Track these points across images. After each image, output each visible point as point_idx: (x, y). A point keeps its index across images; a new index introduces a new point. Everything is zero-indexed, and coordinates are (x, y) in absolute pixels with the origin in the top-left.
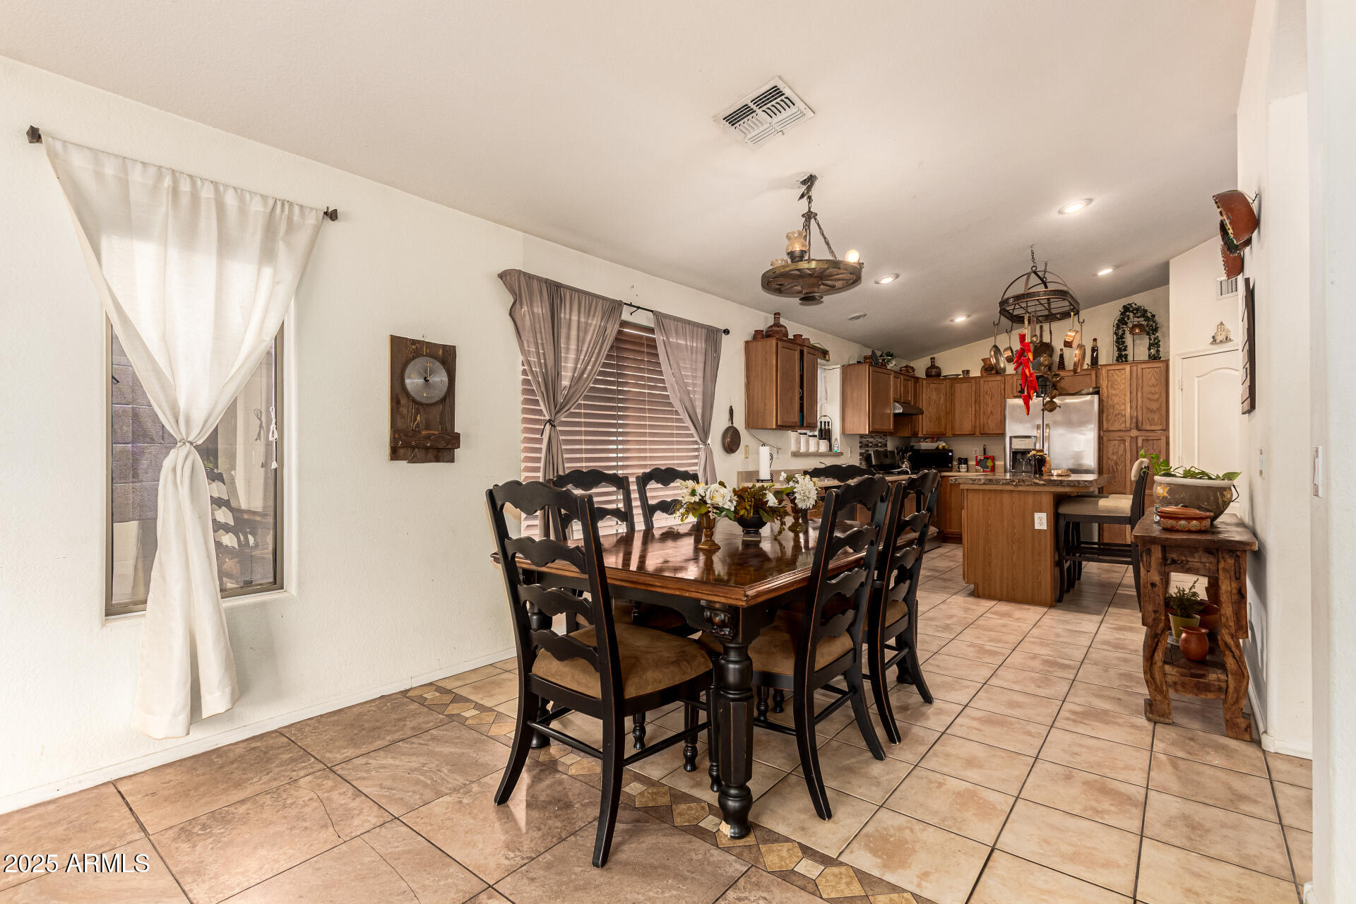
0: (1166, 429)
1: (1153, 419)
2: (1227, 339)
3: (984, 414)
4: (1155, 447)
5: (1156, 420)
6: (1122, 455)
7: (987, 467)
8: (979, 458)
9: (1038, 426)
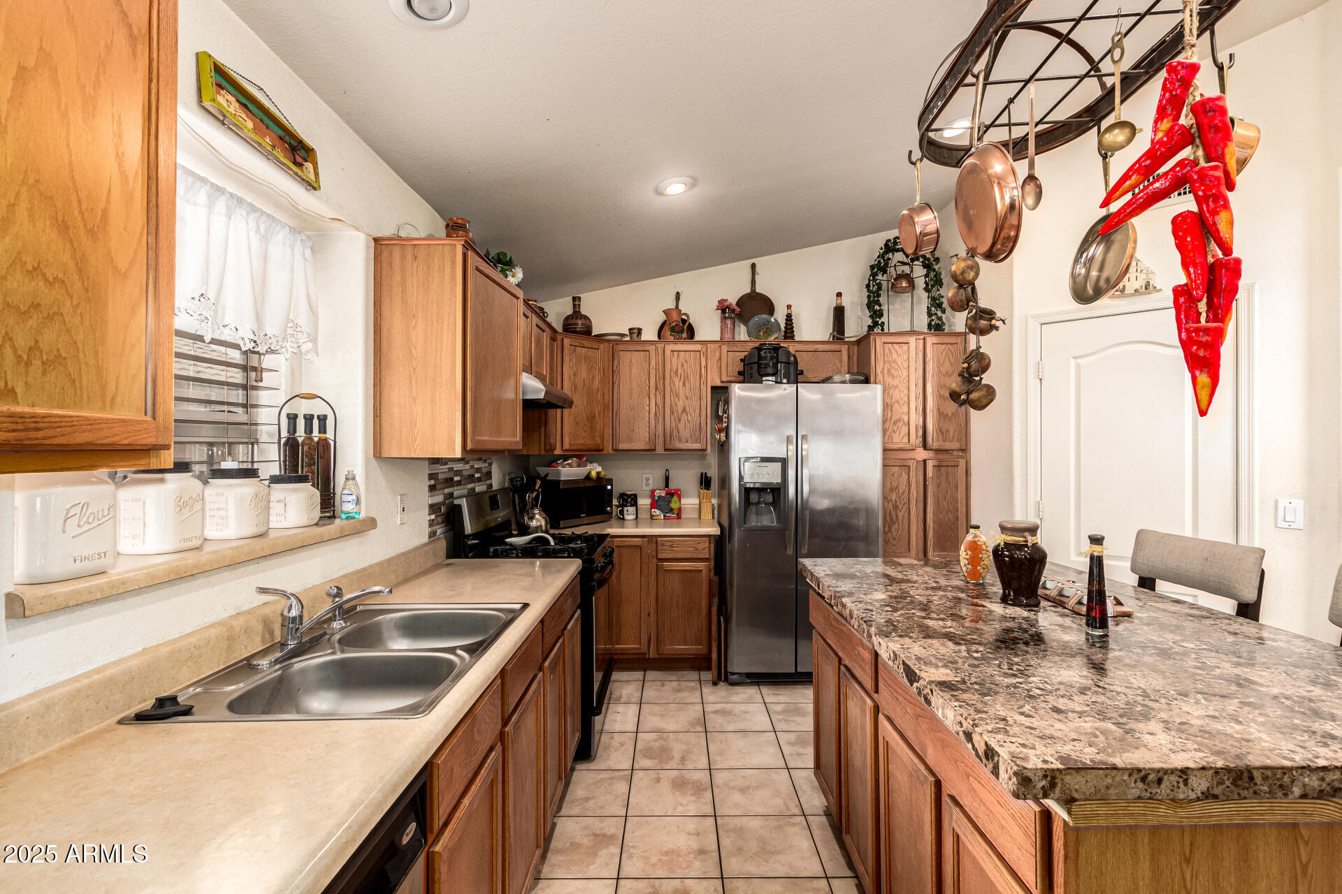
0: (965, 450)
1: (948, 431)
2: (1149, 287)
3: (672, 413)
4: (950, 478)
5: (951, 433)
6: (903, 493)
7: (672, 510)
8: (657, 493)
9: (788, 440)
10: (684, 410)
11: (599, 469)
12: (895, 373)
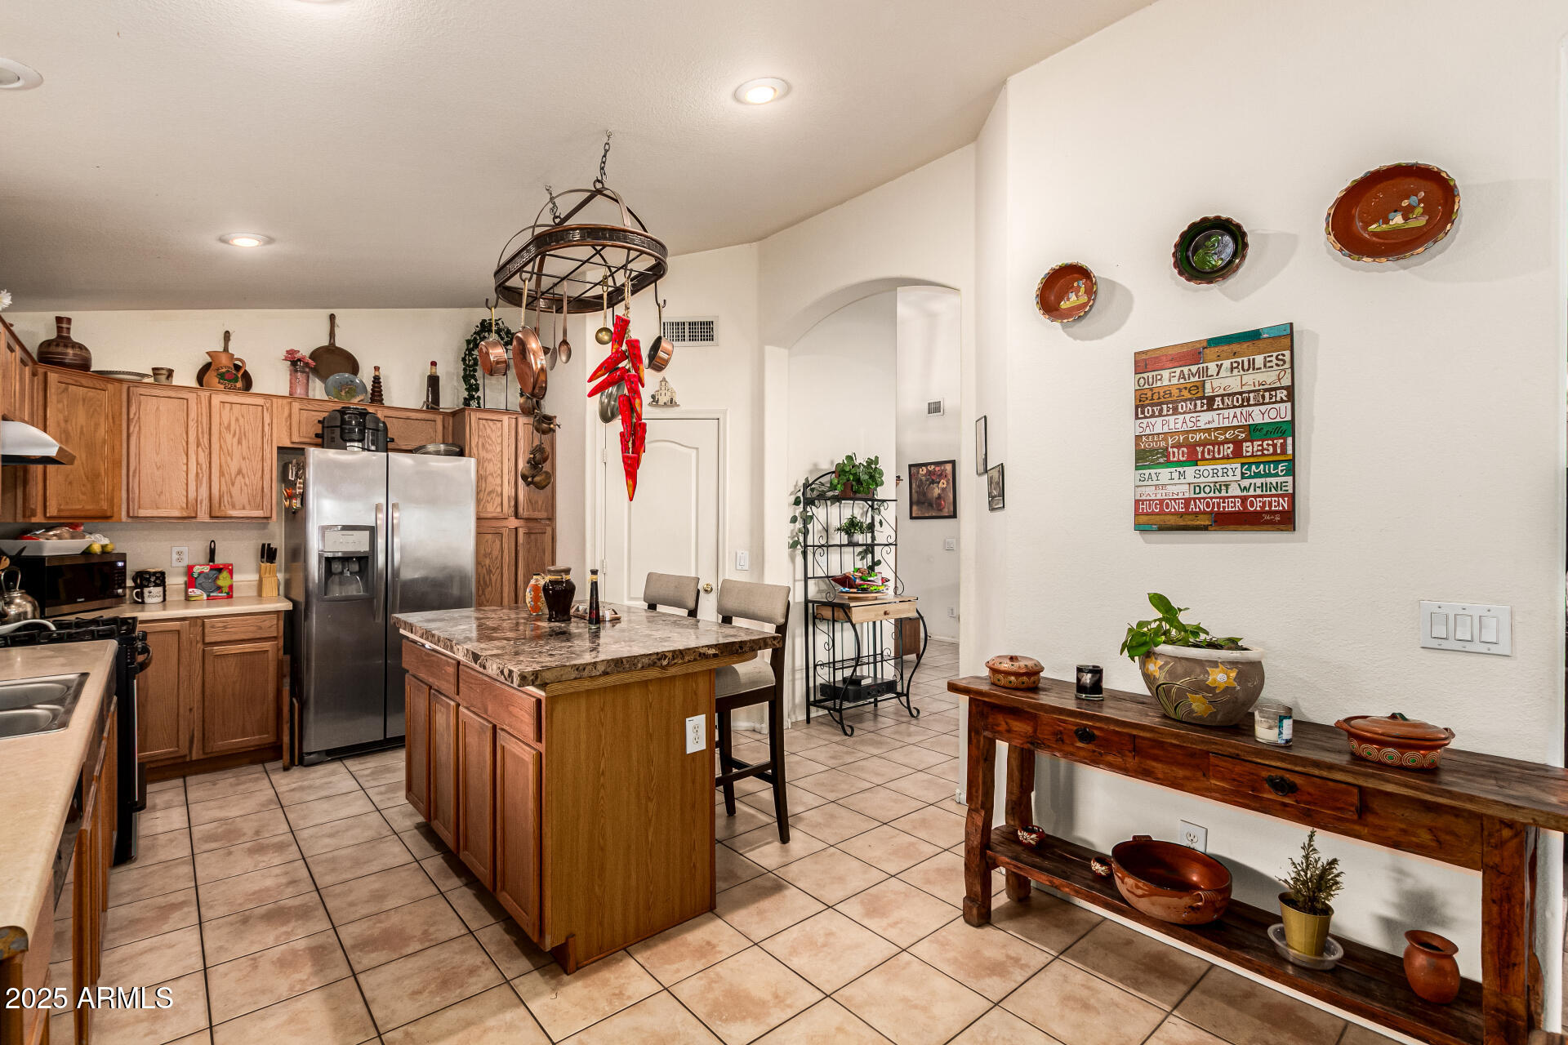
0: (551, 519)
1: (537, 502)
2: (672, 403)
3: (222, 474)
5: (540, 503)
6: (497, 558)
7: (219, 589)
8: (197, 570)
9: (378, 508)
10: (240, 472)
11: (105, 541)
12: (489, 448)
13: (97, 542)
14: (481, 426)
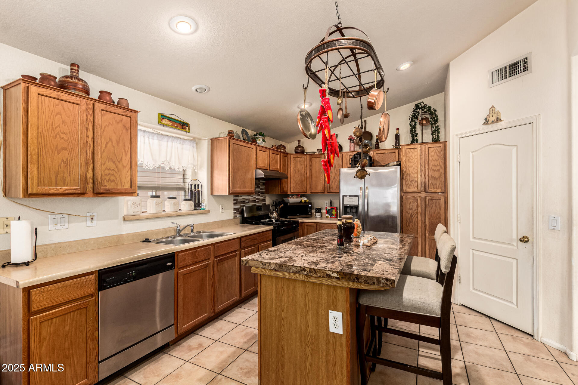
0: (445, 192)
1: (436, 184)
2: (498, 120)
4: (437, 204)
5: (438, 185)
6: (415, 210)
7: (333, 215)
8: (328, 208)
9: (361, 188)
10: (334, 178)
11: (306, 199)
12: (411, 161)
13: (304, 199)
14: (407, 152)
